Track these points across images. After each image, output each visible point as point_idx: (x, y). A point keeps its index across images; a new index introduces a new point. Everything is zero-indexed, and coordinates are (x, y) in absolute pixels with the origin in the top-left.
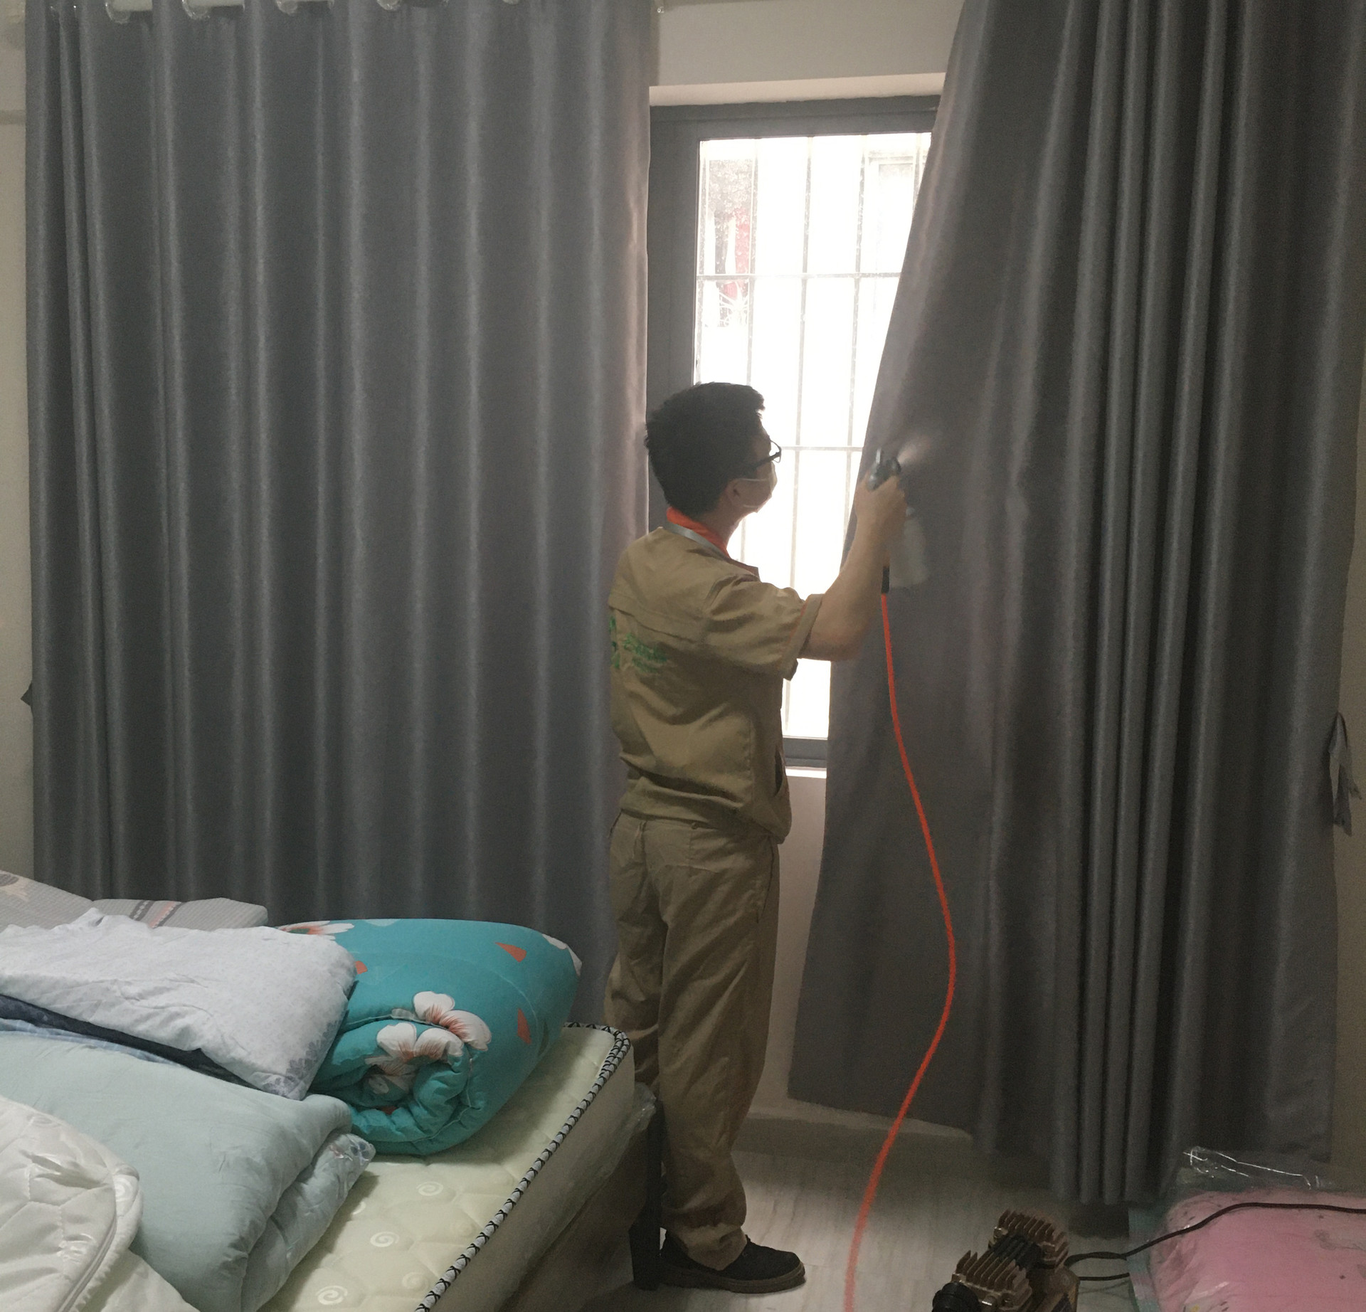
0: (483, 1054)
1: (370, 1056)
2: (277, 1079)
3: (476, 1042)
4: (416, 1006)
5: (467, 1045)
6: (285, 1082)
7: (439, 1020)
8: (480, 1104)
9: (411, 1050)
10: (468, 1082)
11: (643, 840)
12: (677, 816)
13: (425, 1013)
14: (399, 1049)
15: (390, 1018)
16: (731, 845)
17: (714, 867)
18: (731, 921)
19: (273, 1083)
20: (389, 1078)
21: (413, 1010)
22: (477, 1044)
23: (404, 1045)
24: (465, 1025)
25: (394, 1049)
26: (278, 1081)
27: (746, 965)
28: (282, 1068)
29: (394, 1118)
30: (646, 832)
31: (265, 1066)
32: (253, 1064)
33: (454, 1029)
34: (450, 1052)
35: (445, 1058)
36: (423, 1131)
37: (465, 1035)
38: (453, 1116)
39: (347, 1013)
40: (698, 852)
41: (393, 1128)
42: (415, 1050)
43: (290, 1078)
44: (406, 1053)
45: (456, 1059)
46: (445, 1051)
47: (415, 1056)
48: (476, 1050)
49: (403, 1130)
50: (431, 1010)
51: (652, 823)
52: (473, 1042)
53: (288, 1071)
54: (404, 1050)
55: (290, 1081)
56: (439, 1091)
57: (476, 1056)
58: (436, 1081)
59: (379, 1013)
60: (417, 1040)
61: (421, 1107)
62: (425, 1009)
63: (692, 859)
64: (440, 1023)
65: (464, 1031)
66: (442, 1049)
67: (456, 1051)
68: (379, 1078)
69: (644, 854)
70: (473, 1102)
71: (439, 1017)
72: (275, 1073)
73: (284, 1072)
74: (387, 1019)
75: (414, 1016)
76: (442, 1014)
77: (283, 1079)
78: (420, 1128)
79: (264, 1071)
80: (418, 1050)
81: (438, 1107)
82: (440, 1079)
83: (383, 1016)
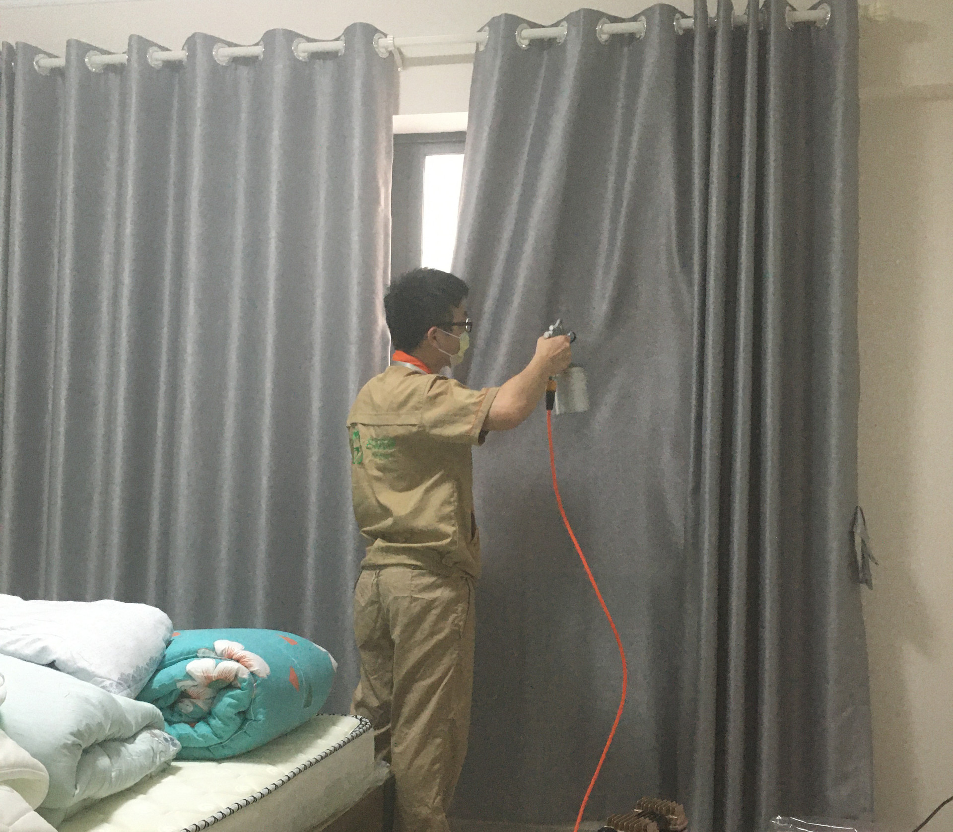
0: (264, 680)
1: (180, 681)
2: (110, 683)
3: (259, 671)
4: (215, 647)
5: (252, 673)
6: (116, 686)
7: (232, 656)
8: (261, 717)
9: (211, 675)
10: (252, 701)
11: (377, 585)
12: (400, 562)
13: (222, 651)
14: (202, 674)
15: (197, 657)
16: (440, 581)
17: (428, 596)
18: (440, 636)
19: (108, 685)
20: (194, 701)
21: (213, 650)
22: (259, 673)
23: (206, 672)
24: (252, 659)
25: (198, 674)
26: (111, 685)
27: (453, 668)
28: (115, 677)
29: (196, 728)
30: (381, 578)
31: (102, 674)
32: (93, 672)
33: (243, 662)
34: (240, 675)
35: (235, 683)
36: (218, 737)
37: (251, 666)
38: (240, 728)
39: (164, 656)
40: (416, 586)
41: (195, 735)
42: (214, 675)
43: (120, 684)
44: (208, 678)
45: (244, 680)
46: (236, 676)
47: (214, 679)
48: (259, 677)
49: (203, 736)
50: (227, 649)
51: (383, 572)
52: (257, 670)
53: (119, 679)
54: (206, 675)
55: (120, 686)
56: (230, 705)
57: (259, 682)
58: (228, 698)
59: (189, 653)
60: (216, 667)
61: (217, 719)
62: (223, 648)
63: (412, 591)
64: (233, 658)
65: (249, 663)
66: (234, 673)
67: (243, 674)
68: (186, 701)
69: (378, 594)
70: (255, 717)
71: (233, 653)
72: (109, 679)
73: (116, 680)
74: (194, 657)
75: (214, 654)
76: (235, 652)
77: (115, 684)
78: (216, 735)
79: (101, 677)
80: (216, 675)
81: (230, 718)
82: (232, 697)
83: (192, 655)
